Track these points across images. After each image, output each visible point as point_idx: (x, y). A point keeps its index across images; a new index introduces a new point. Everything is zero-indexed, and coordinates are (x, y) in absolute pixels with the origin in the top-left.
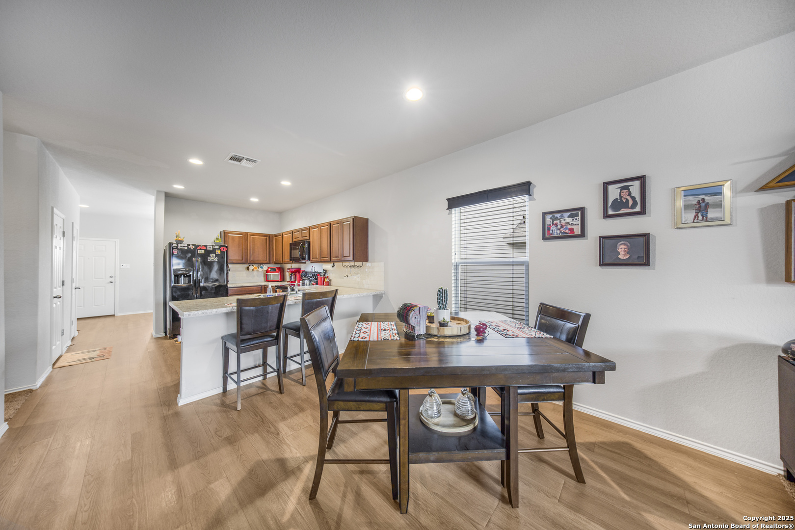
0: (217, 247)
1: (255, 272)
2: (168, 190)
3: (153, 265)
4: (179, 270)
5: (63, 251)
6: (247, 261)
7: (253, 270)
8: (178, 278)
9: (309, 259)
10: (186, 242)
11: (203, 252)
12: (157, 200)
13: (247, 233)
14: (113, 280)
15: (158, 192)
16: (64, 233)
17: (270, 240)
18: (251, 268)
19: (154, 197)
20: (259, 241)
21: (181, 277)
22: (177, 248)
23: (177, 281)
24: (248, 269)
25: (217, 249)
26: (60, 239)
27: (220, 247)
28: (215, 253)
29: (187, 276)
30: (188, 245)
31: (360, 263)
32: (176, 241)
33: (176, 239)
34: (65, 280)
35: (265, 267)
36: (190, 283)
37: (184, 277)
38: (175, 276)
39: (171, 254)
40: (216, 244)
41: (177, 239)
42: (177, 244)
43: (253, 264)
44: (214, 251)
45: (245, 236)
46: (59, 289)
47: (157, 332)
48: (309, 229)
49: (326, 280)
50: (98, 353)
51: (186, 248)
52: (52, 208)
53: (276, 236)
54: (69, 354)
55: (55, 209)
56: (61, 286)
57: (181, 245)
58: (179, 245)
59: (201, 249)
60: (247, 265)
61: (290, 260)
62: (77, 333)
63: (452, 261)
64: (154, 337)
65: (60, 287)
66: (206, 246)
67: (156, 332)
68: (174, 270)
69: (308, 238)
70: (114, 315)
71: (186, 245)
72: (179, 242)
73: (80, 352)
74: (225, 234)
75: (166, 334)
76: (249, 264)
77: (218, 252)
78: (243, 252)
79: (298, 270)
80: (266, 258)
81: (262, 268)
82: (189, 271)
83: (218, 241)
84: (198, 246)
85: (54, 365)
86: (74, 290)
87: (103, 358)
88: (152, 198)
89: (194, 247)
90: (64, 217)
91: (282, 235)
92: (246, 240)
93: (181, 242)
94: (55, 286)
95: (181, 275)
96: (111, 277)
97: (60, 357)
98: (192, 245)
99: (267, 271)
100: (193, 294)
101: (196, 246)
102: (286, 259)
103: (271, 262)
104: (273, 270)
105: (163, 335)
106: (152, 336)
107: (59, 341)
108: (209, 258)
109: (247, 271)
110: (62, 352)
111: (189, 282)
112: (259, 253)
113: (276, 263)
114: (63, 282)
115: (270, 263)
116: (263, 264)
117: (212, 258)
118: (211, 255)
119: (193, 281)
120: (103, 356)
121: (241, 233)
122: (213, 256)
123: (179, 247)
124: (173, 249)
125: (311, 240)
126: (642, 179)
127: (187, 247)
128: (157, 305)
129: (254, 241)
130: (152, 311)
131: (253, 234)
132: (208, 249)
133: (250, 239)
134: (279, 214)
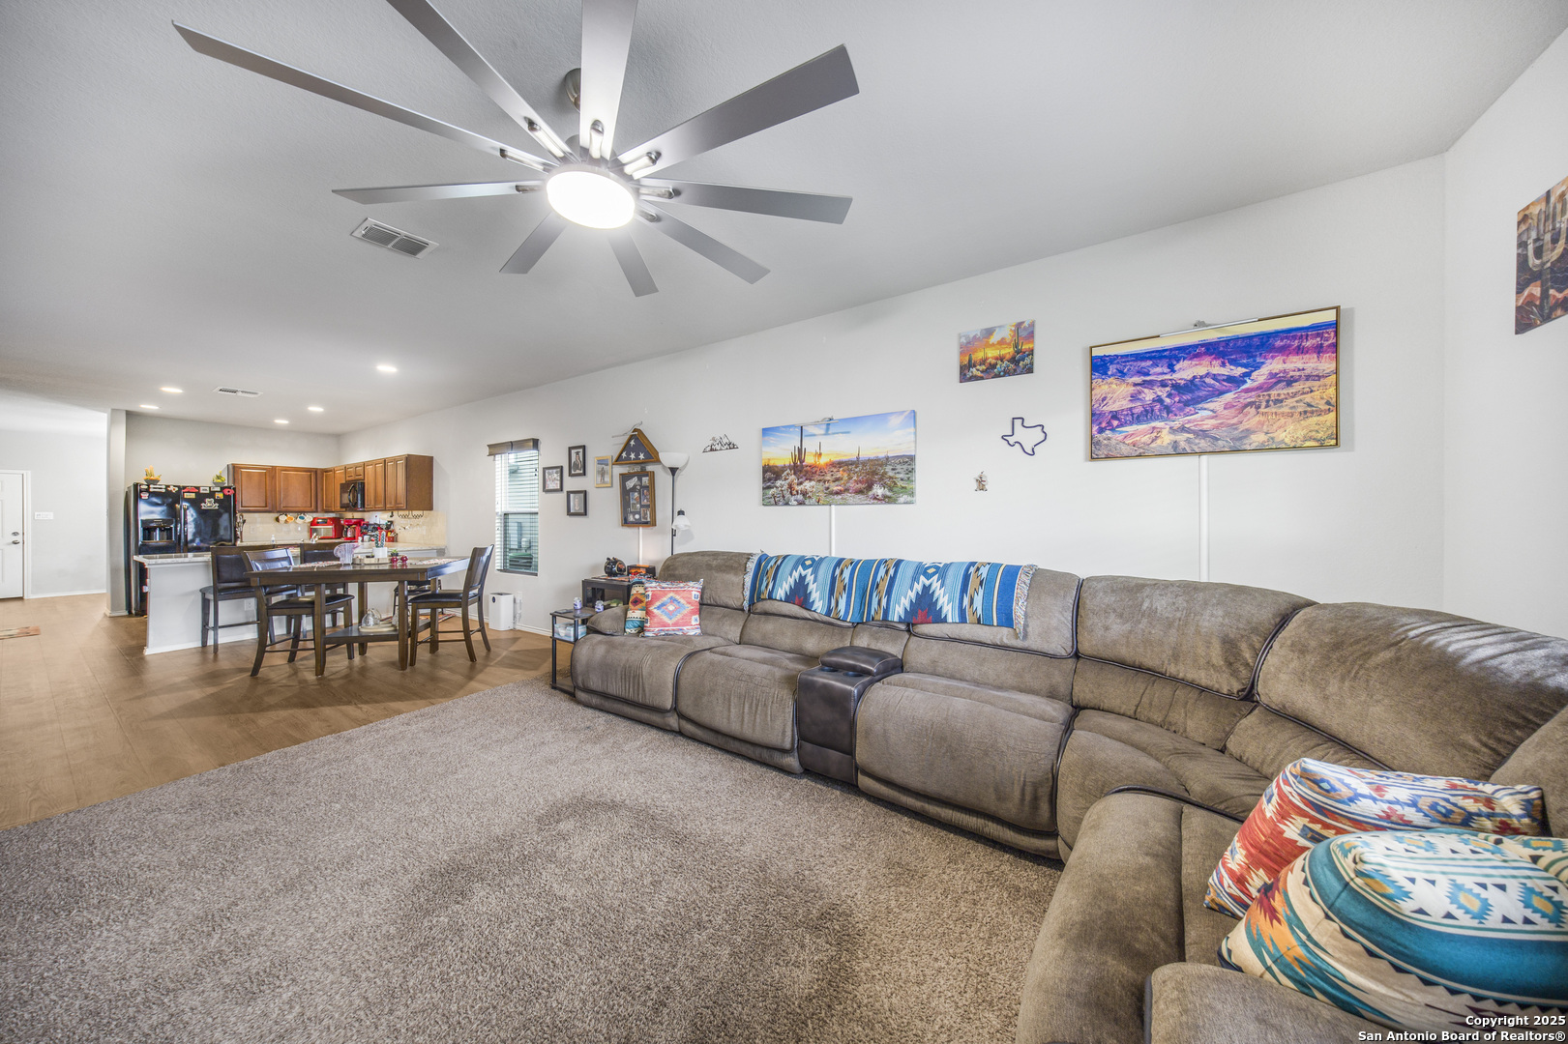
0: (219, 489)
1: (292, 526)
4: (152, 521)
6: (274, 506)
7: (286, 521)
8: (149, 532)
9: (366, 506)
10: (163, 482)
11: (193, 496)
12: (112, 422)
13: (274, 468)
14: (18, 538)
15: (114, 409)
17: (316, 476)
18: (283, 518)
19: (106, 415)
20: (298, 476)
21: (154, 531)
22: (147, 490)
23: (148, 537)
24: (277, 520)
25: (217, 491)
27: (223, 489)
28: (214, 498)
29: (165, 529)
30: (168, 486)
31: (420, 513)
32: (146, 480)
33: (146, 477)
35: (309, 518)
36: (171, 539)
37: (161, 530)
38: (144, 529)
39: (137, 497)
40: (216, 484)
41: (148, 477)
42: (148, 486)
44: (212, 494)
45: (271, 472)
47: (114, 607)
48: (364, 465)
49: (390, 535)
51: (164, 491)
53: (325, 471)
57: (155, 486)
58: (152, 486)
59: (189, 492)
60: (276, 515)
61: (341, 507)
63: (495, 509)
64: (108, 615)
66: (198, 488)
67: (113, 610)
68: (142, 521)
69: (362, 477)
70: (21, 598)
71: (164, 487)
72: (152, 481)
74: (235, 470)
75: (130, 611)
76: (278, 512)
77: (221, 495)
78: (267, 495)
79: (359, 522)
80: (309, 503)
81: (302, 518)
82: (169, 522)
83: (220, 480)
84: (184, 488)
87: (29, 635)
88: (103, 418)
89: (177, 489)
91: (334, 471)
92: (273, 477)
93: (155, 482)
95: (155, 529)
96: (15, 534)
98: (174, 486)
99: (313, 523)
101: (181, 488)
102: (338, 505)
103: (319, 510)
104: (325, 522)
105: (126, 613)
108: (203, 504)
109: (276, 524)
111: (169, 538)
112: (297, 495)
113: (327, 511)
115: (316, 511)
116: (304, 512)
117: (209, 505)
118: (207, 500)
119: (175, 536)
120: (27, 633)
121: (263, 468)
122: (210, 502)
123: (151, 490)
124: (141, 492)
125: (366, 481)
126: (584, 447)
128: (113, 571)
129: (287, 479)
130: (105, 591)
131: (287, 469)
132: (202, 491)
133: (280, 477)
134: (338, 438)
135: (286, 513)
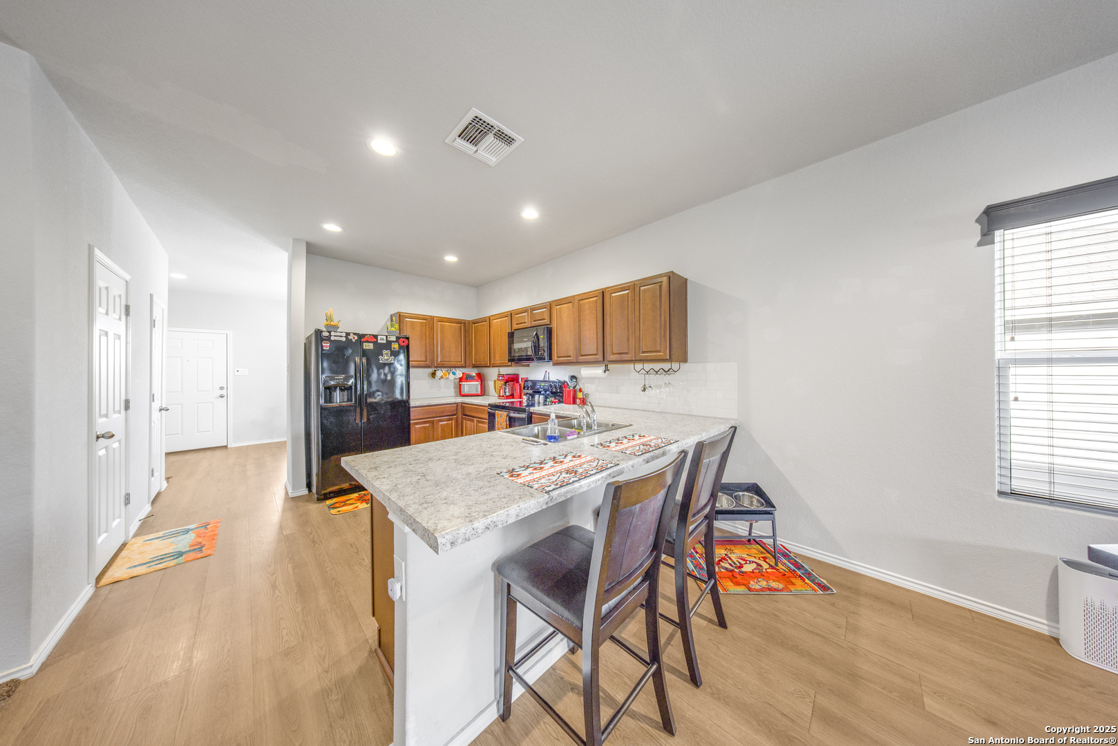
0: (393, 338)
1: (443, 382)
2: (314, 238)
3: (286, 369)
5: (127, 343)
6: (433, 363)
7: (442, 377)
8: (330, 393)
9: (550, 359)
10: (343, 328)
11: (371, 346)
13: (432, 318)
14: (224, 392)
15: (296, 240)
16: (127, 308)
17: (466, 328)
18: (439, 373)
20: (451, 329)
21: (335, 390)
22: (328, 339)
23: (329, 399)
24: (433, 375)
25: (394, 342)
26: (120, 319)
27: (397, 338)
28: (390, 349)
29: (346, 389)
30: (348, 334)
32: (327, 326)
33: (326, 322)
34: (130, 397)
35: (459, 373)
36: (352, 401)
37: (341, 390)
38: (325, 389)
40: (392, 334)
41: (328, 323)
42: (330, 332)
43: (441, 367)
44: (388, 345)
45: (429, 322)
46: (117, 415)
47: (295, 485)
48: (550, 306)
49: (580, 395)
50: (191, 537)
51: (344, 339)
52: (90, 249)
53: (475, 322)
54: (140, 540)
55: (97, 252)
56: (123, 412)
57: (336, 334)
58: (333, 333)
59: (368, 342)
60: (431, 370)
61: (509, 360)
62: (165, 484)
64: (291, 495)
65: (119, 412)
66: (376, 337)
67: (294, 488)
68: (324, 377)
69: (547, 321)
70: (226, 447)
71: (344, 334)
72: (332, 328)
73: (161, 534)
74: (400, 318)
75: (310, 490)
76: (436, 367)
77: (395, 347)
78: (428, 348)
80: (460, 357)
81: (454, 374)
83: (393, 329)
84: (364, 336)
85: (99, 579)
86: (156, 415)
87: (200, 555)
88: (283, 256)
90: (128, 277)
91: (488, 320)
92: (432, 329)
93: (336, 327)
94: (104, 412)
95: (335, 387)
96: (222, 388)
97: (124, 545)
98: (354, 334)
99: (461, 380)
100: (355, 420)
101: (361, 336)
102: (497, 358)
103: (467, 364)
104: (471, 378)
105: (305, 491)
106: (287, 493)
107: (119, 517)
108: (380, 357)
109: (431, 380)
110: (127, 535)
111: (350, 400)
112: (454, 352)
113: (475, 366)
114: (127, 403)
115: (465, 367)
116: (455, 367)
117: (386, 358)
118: (385, 352)
119: (356, 398)
120: (200, 549)
121: (424, 318)
122: (387, 354)
123: (333, 338)
124: (322, 340)
125: (554, 325)
127: (346, 337)
129: (442, 332)
131: (442, 320)
132: (379, 341)
133: (437, 327)
134: (479, 287)
135: (442, 366)
